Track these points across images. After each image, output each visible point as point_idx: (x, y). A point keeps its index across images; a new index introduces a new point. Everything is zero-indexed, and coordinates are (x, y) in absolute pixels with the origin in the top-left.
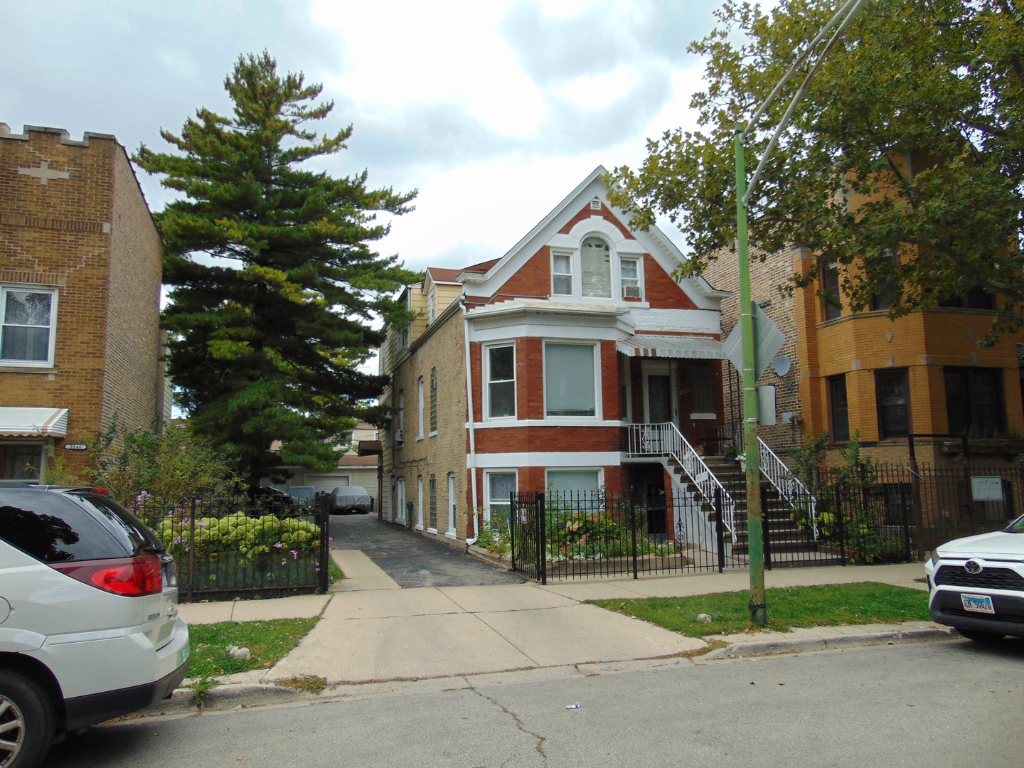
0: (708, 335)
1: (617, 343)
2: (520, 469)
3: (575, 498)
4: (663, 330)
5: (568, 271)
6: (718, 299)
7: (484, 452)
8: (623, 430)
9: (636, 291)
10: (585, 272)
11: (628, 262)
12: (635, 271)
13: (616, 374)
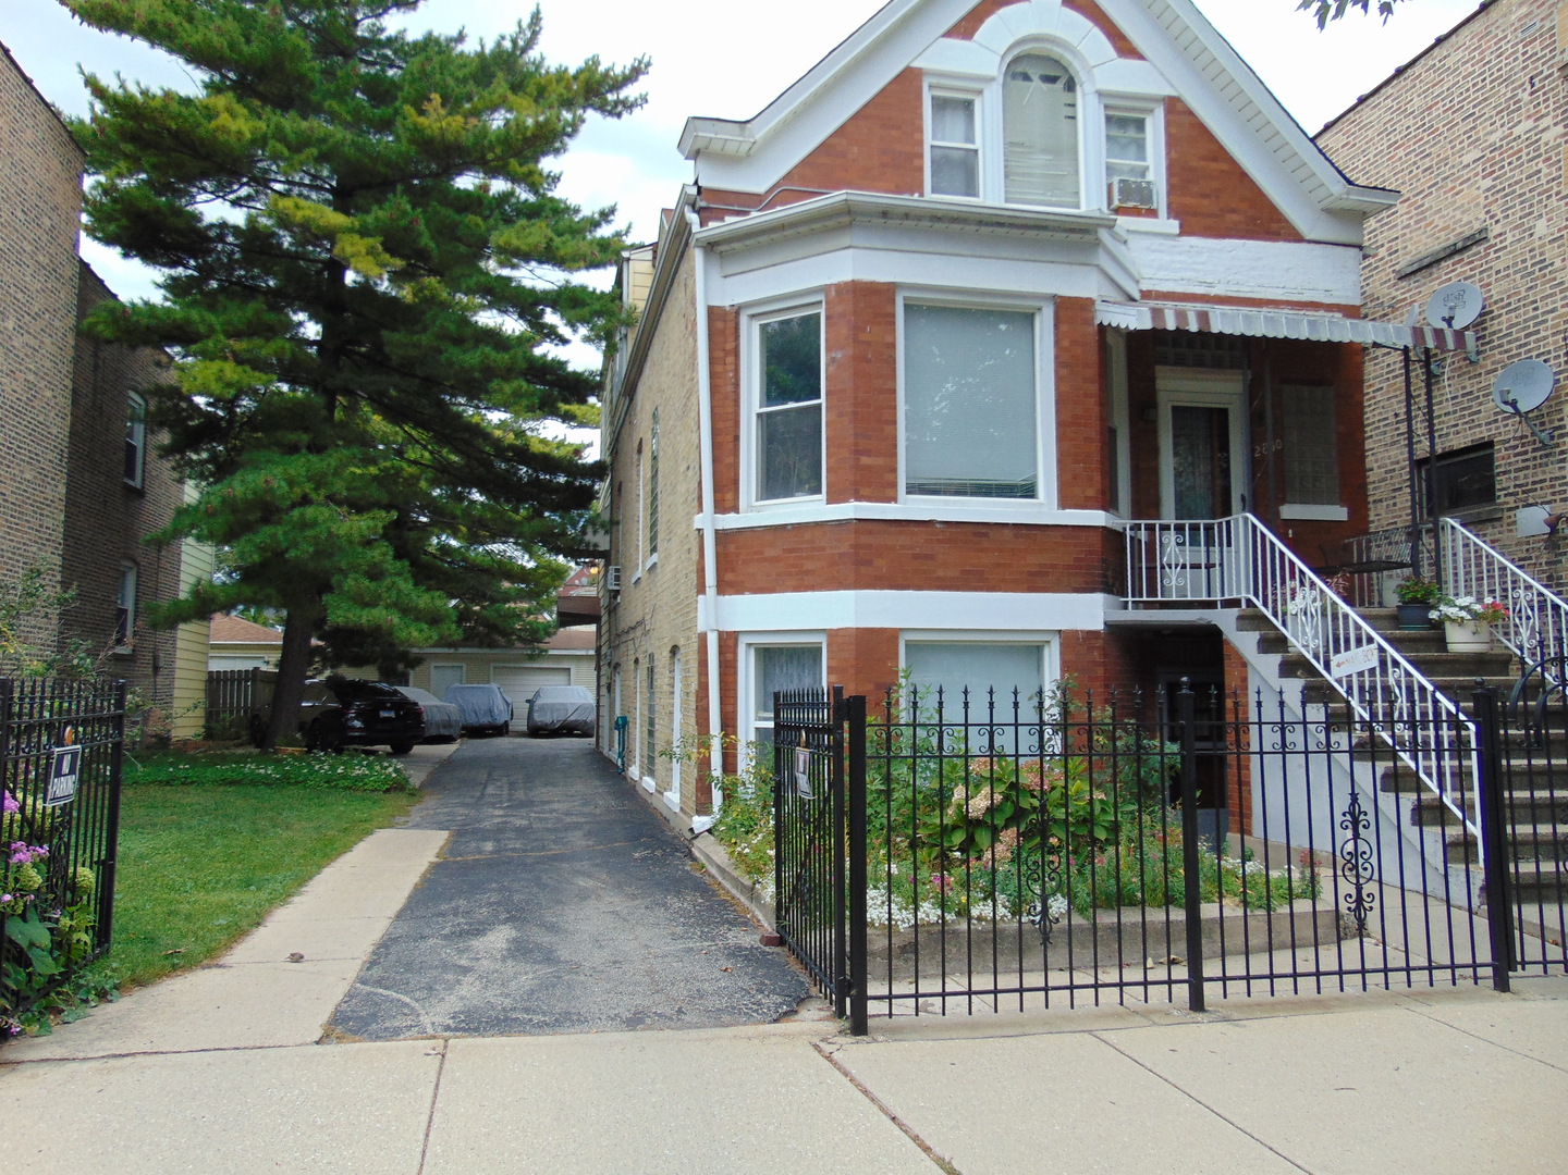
0: (1330, 308)
1: (1099, 306)
2: (832, 634)
3: (979, 714)
4: (1213, 292)
5: (970, 138)
6: (1358, 216)
7: (740, 591)
8: (1112, 537)
9: (1145, 193)
10: (1012, 144)
11: (1123, 121)
12: (1140, 145)
13: (1094, 388)
